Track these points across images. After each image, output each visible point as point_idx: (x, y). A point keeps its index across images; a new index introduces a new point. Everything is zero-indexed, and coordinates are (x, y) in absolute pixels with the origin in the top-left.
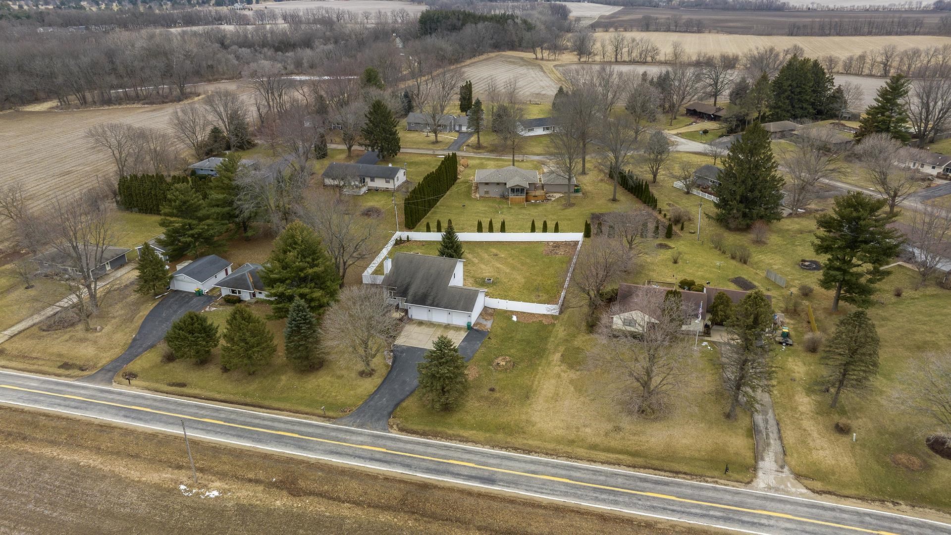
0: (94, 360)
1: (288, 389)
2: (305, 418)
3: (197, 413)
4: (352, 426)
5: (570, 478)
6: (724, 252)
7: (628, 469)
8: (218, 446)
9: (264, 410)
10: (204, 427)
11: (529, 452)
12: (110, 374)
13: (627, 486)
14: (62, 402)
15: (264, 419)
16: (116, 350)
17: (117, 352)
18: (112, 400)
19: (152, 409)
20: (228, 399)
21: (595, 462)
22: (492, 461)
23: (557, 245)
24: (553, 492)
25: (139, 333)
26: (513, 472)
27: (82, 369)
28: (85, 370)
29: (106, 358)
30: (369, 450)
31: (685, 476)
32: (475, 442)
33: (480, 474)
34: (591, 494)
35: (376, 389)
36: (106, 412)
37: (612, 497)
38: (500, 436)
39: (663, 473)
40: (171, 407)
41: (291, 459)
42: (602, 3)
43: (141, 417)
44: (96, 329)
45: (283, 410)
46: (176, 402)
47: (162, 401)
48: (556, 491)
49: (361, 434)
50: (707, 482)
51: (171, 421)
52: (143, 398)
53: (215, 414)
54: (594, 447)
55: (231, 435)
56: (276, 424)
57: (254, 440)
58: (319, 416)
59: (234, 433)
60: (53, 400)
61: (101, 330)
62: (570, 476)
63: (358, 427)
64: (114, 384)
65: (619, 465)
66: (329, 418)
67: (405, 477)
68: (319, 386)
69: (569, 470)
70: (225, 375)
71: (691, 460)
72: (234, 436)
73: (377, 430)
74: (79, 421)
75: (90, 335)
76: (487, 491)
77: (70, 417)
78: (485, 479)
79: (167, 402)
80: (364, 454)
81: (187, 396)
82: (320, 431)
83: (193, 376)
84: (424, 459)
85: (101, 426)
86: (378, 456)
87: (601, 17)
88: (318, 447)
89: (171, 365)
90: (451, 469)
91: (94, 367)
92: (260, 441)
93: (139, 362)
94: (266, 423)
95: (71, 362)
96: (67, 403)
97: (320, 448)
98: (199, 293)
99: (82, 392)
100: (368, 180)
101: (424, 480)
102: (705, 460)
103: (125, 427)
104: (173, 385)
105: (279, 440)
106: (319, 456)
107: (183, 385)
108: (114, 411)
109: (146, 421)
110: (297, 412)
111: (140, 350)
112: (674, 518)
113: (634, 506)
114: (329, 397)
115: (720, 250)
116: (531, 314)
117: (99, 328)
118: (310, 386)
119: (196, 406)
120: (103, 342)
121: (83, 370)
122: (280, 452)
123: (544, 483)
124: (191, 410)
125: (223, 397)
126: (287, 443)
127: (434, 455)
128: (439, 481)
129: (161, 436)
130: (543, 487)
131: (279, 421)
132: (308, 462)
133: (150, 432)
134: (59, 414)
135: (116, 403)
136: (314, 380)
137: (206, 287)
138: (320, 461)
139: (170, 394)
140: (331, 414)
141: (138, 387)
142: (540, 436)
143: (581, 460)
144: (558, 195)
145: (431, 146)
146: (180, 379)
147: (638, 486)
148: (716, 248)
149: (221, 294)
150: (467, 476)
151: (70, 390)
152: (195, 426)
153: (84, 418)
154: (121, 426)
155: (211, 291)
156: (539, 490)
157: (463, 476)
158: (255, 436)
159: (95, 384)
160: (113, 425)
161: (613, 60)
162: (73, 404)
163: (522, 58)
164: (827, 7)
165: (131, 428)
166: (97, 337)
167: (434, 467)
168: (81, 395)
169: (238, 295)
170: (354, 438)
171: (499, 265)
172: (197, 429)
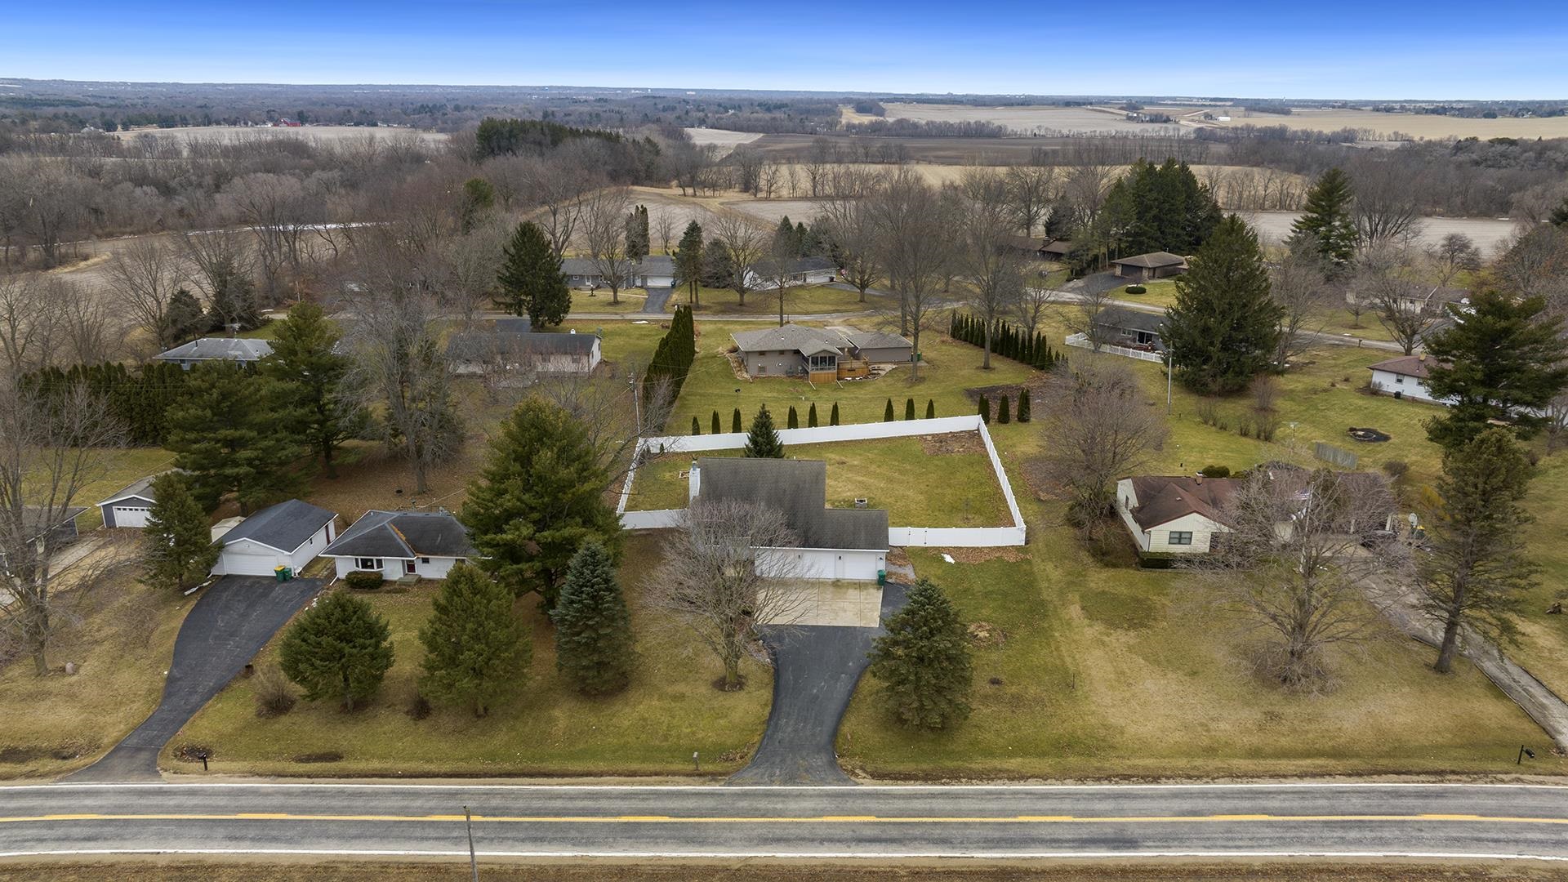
0: (87, 733)
1: (581, 733)
2: (660, 783)
3: (407, 807)
4: (772, 783)
5: (1265, 811)
6: (1223, 428)
7: (1348, 779)
8: (496, 867)
9: (556, 780)
10: (441, 833)
11: (1156, 779)
12: (144, 756)
13: (1376, 810)
14: (44, 832)
15: (571, 797)
16: (135, 706)
17: (138, 710)
18: (179, 809)
19: (291, 813)
20: (462, 770)
21: (1285, 776)
22: (1099, 806)
23: (941, 439)
24: (1257, 843)
25: (176, 664)
26: (1157, 819)
27: (58, 755)
28: (72, 756)
29: (115, 726)
30: (841, 823)
31: (1458, 777)
32: (1044, 777)
33: (1096, 833)
34: (1327, 833)
35: (768, 709)
36: (177, 837)
37: (1369, 834)
38: (1073, 760)
39: (1415, 778)
40: (334, 803)
41: (683, 867)
42: (729, 130)
43: (274, 833)
44: (63, 669)
45: (601, 775)
46: (341, 792)
47: (306, 793)
48: (1262, 839)
49: (800, 796)
50: (1502, 781)
51: (353, 831)
52: (255, 793)
53: (452, 803)
54: (1255, 753)
55: (515, 839)
56: (604, 804)
57: (575, 842)
58: (688, 775)
59: (522, 835)
60: (16, 832)
61: (76, 671)
62: (1264, 809)
63: (785, 783)
64: (165, 775)
65: (1330, 775)
66: (714, 776)
67: (952, 864)
68: (645, 720)
69: (1254, 799)
70: (423, 726)
71: (1438, 750)
72: (523, 840)
73: (830, 784)
74: (112, 866)
75: (51, 685)
76: (1133, 862)
77: (83, 861)
78: (1113, 841)
79: (321, 794)
80: (837, 833)
81: (360, 776)
82: (709, 803)
83: (346, 736)
84: (966, 824)
85: (179, 869)
86: (868, 832)
87: (739, 146)
88: (727, 834)
89: (285, 720)
90: (1034, 833)
91: (93, 746)
92: (590, 843)
93: (205, 722)
94: (580, 804)
95: (23, 746)
96: (60, 832)
97: (734, 835)
98: (284, 576)
99: (89, 802)
100: (536, 359)
101: (994, 863)
102: (1462, 746)
103: (243, 862)
104: (309, 759)
105: (632, 833)
106: (742, 852)
107: (335, 757)
108: (196, 831)
109: (290, 841)
110: (633, 774)
111: (195, 699)
112: (1510, 855)
113: (1419, 842)
114: (679, 737)
115: (1214, 425)
116: (974, 549)
117: (69, 666)
118: (627, 723)
119: (395, 793)
120: (91, 692)
121: (64, 758)
122: (650, 858)
123: (1229, 828)
124: (389, 803)
125: (446, 767)
126: (656, 838)
127: (981, 813)
128: (1024, 859)
129: (344, 868)
130: (1230, 836)
131: (607, 796)
132: (726, 869)
133: (314, 863)
134: (50, 860)
135: (191, 812)
136: (627, 710)
137: (294, 561)
138: (752, 862)
139: (317, 776)
140: (709, 767)
141: (230, 773)
142: (1144, 747)
143: (1258, 777)
144: (889, 367)
145: (609, 309)
146: (320, 745)
147: (1397, 807)
148: (1206, 422)
149: (333, 572)
150: (1074, 841)
151: (54, 803)
152: (418, 834)
153: (123, 859)
154: (232, 860)
155: (307, 568)
156: (1231, 843)
157: (1067, 841)
158: (573, 834)
159: (114, 781)
160: (210, 861)
161: (810, 193)
162: (76, 831)
163: (661, 195)
164: (1060, 132)
165: (257, 861)
166: (71, 685)
167: (997, 835)
168: (91, 810)
169: (376, 569)
170: (792, 805)
171: (861, 479)
172: (427, 839)
